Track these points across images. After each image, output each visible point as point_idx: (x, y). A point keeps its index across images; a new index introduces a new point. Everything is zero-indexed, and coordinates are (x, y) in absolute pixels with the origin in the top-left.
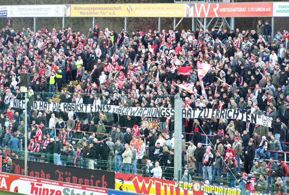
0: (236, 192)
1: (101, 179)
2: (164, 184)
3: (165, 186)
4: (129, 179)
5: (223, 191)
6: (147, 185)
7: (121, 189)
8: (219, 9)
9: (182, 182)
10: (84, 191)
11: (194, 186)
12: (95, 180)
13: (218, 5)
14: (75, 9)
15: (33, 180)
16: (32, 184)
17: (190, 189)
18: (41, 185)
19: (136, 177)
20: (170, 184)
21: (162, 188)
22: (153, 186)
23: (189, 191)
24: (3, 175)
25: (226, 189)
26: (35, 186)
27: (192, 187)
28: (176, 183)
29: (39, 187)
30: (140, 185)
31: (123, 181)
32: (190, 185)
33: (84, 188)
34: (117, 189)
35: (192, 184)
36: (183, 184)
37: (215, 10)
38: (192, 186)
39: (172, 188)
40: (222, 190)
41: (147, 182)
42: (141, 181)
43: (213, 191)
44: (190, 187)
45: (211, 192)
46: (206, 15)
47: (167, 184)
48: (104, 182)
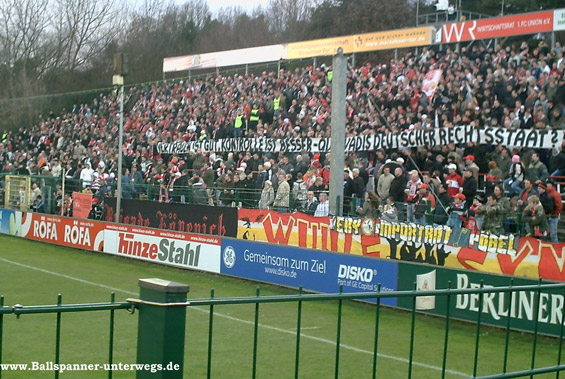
0: (440, 234)
1: (217, 223)
2: (312, 224)
3: (315, 227)
4: (258, 220)
5: (417, 233)
6: (285, 228)
7: (245, 237)
8: (476, 28)
9: (342, 219)
10: (188, 242)
11: (364, 225)
12: (209, 224)
13: (475, 22)
14: (293, 48)
15: (122, 229)
16: (121, 235)
17: (356, 232)
18: (132, 237)
19: (269, 214)
20: (322, 224)
21: (310, 232)
22: (295, 230)
23: (354, 237)
24: (87, 224)
25: (422, 228)
26: (125, 239)
27: (359, 228)
28: (331, 220)
29: (130, 240)
30: (275, 227)
31: (248, 223)
32: (357, 223)
33: (187, 238)
34: (240, 236)
35: (360, 221)
36: (343, 222)
37: (471, 30)
38: (359, 225)
39: (324, 230)
40: (415, 231)
41: (286, 223)
42: (275, 222)
43: (398, 234)
44: (355, 227)
45: (393, 237)
46: (459, 39)
47: (316, 224)
48: (222, 227)
